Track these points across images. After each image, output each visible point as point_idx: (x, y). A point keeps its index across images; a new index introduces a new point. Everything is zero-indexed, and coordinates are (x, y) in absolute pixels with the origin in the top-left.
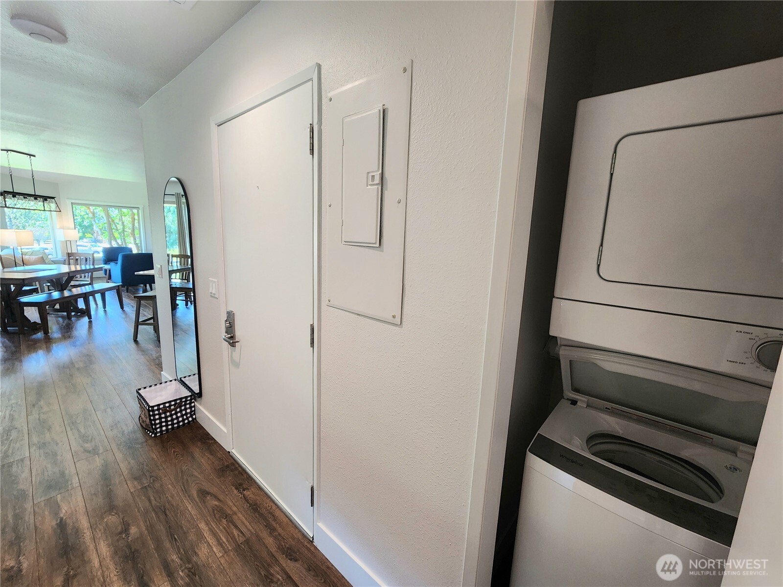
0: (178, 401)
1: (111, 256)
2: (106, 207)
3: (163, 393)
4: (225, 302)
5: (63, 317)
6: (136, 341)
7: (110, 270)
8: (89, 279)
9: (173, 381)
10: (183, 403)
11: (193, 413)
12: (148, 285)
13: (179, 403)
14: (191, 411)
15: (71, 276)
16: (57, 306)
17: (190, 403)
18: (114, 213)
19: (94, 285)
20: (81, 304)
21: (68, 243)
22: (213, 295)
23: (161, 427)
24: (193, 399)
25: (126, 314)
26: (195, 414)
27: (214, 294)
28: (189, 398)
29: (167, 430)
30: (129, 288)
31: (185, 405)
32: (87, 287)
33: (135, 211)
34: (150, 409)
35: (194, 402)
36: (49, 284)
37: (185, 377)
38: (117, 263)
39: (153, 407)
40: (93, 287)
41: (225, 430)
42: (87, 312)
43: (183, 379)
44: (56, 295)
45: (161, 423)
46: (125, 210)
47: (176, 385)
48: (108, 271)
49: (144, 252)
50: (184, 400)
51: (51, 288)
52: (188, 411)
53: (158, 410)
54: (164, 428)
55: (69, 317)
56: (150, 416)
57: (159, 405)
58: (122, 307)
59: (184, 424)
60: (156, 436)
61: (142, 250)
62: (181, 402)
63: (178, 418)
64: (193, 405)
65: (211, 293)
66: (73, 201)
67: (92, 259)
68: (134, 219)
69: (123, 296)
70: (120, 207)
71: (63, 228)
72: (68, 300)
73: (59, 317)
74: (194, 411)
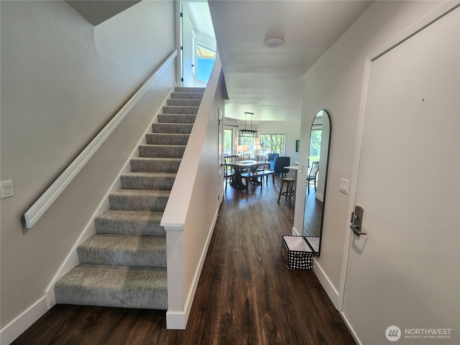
0: (304, 253)
1: (271, 157)
2: (271, 135)
3: (294, 242)
4: (354, 199)
5: (252, 184)
6: (278, 203)
7: (270, 164)
8: (263, 168)
9: (301, 237)
10: (307, 256)
11: (311, 264)
12: (284, 173)
13: (305, 254)
14: (310, 263)
15: (257, 166)
16: (251, 179)
17: (311, 257)
18: (274, 137)
19: (265, 171)
20: (259, 180)
21: (257, 151)
22: (342, 191)
23: (293, 265)
24: (313, 255)
25: (275, 187)
26: (312, 265)
27: (344, 190)
28: (311, 254)
29: (296, 268)
30: (277, 174)
31: (308, 257)
32: (262, 172)
33: (283, 136)
34: (289, 252)
35: (313, 257)
36: (250, 169)
37: (307, 237)
38: (273, 161)
39: (291, 251)
40: (264, 172)
41: (338, 294)
42: (260, 184)
43: (306, 237)
44: (251, 174)
45: (293, 262)
46: (278, 136)
47: (301, 240)
48: (269, 165)
49: (284, 156)
50: (308, 254)
51: (250, 171)
52: (309, 261)
53: (293, 254)
54: (294, 267)
55: (254, 185)
56: (288, 256)
57: (294, 251)
58: (274, 184)
59: (305, 269)
60: (289, 269)
61: (283, 155)
62: (306, 254)
63: (303, 264)
64: (312, 258)
65: (341, 189)
66: (261, 133)
67: (265, 159)
68: (281, 140)
69: (275, 178)
70: (276, 134)
71: (256, 145)
72: (255, 177)
73: (251, 184)
74: (312, 263)
